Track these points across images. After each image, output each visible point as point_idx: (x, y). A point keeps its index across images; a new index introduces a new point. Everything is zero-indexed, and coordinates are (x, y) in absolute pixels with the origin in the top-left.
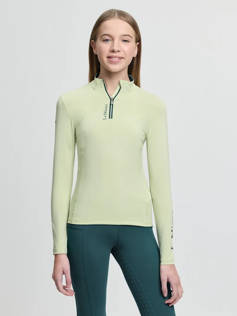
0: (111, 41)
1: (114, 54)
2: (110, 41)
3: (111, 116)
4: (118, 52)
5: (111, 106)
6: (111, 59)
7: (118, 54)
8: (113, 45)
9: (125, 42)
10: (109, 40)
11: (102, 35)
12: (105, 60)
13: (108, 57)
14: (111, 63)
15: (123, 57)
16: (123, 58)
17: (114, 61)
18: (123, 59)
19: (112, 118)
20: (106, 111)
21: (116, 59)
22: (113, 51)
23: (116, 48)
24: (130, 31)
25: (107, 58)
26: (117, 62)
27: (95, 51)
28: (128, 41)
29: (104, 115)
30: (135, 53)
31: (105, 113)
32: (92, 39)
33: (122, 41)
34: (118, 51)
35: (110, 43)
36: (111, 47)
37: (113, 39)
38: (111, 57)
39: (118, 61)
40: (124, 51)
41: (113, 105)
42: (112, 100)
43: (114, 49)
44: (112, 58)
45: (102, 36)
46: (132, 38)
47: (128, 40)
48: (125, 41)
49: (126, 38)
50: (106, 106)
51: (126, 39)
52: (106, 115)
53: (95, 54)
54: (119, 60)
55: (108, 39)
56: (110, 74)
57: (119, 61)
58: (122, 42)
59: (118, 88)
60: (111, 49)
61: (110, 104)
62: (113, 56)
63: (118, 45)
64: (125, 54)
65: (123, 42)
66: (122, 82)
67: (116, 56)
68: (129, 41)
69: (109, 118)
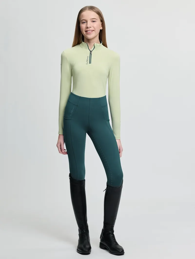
1: (88, 29)
3: (90, 62)
6: (87, 32)
7: (91, 29)
8: (87, 24)
9: (94, 22)
10: (85, 22)
12: (84, 33)
14: (88, 34)
16: (94, 31)
21: (90, 31)
22: (87, 28)
23: (89, 26)
24: (96, 16)
26: (90, 33)
31: (87, 60)
35: (85, 24)
36: (86, 26)
37: (87, 22)
40: (93, 27)
41: (91, 54)
42: (91, 52)
45: (81, 21)
46: (97, 19)
49: (94, 20)
50: (88, 57)
52: (87, 62)
56: (89, 41)
58: (92, 22)
59: (93, 47)
61: (90, 54)
63: (90, 24)
64: (95, 29)
66: (95, 44)
68: (96, 21)
69: (89, 63)
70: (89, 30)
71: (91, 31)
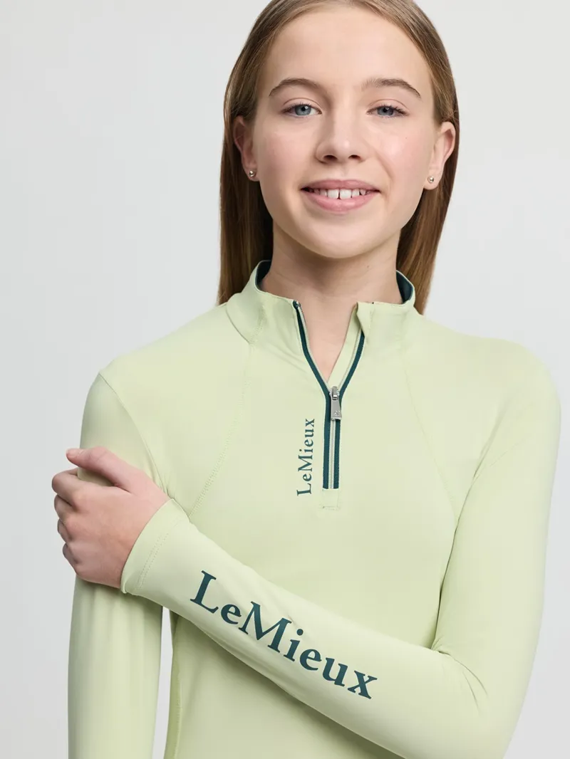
0: (320, 112)
1: (335, 174)
2: (313, 111)
3: (331, 478)
4: (353, 162)
5: (333, 425)
6: (321, 198)
7: (353, 173)
8: (328, 129)
9: (386, 118)
10: (310, 107)
11: (277, 83)
12: (294, 201)
13: (307, 189)
14: (322, 212)
15: (377, 185)
16: (377, 191)
17: (337, 203)
18: (378, 195)
19: (336, 486)
20: (309, 454)
21: (346, 194)
22: (330, 159)
23: (343, 143)
24: (413, 66)
25: (303, 193)
26: (348, 209)
27: (252, 165)
28: (401, 113)
29: (303, 473)
30: (431, 172)
31: (306, 460)
32: (239, 114)
33: (370, 112)
34: (354, 157)
35: (313, 121)
36: (322, 140)
37: (328, 103)
38: (321, 186)
39: (352, 204)
43: (333, 151)
44: (327, 190)
46: (418, 94)
47: (400, 106)
48: (386, 110)
49: (390, 97)
50: (310, 427)
51: (389, 104)
52: (308, 473)
53: (251, 177)
54: (361, 200)
55: (305, 102)
57: (356, 207)
58: (370, 116)
60: (322, 147)
61: (328, 420)
62: (329, 181)
63: (351, 126)
64: (389, 175)
65: (375, 116)
67: (345, 182)
68: (404, 109)
69: (326, 486)
70: (341, 185)
71: (356, 193)
